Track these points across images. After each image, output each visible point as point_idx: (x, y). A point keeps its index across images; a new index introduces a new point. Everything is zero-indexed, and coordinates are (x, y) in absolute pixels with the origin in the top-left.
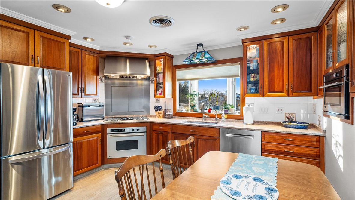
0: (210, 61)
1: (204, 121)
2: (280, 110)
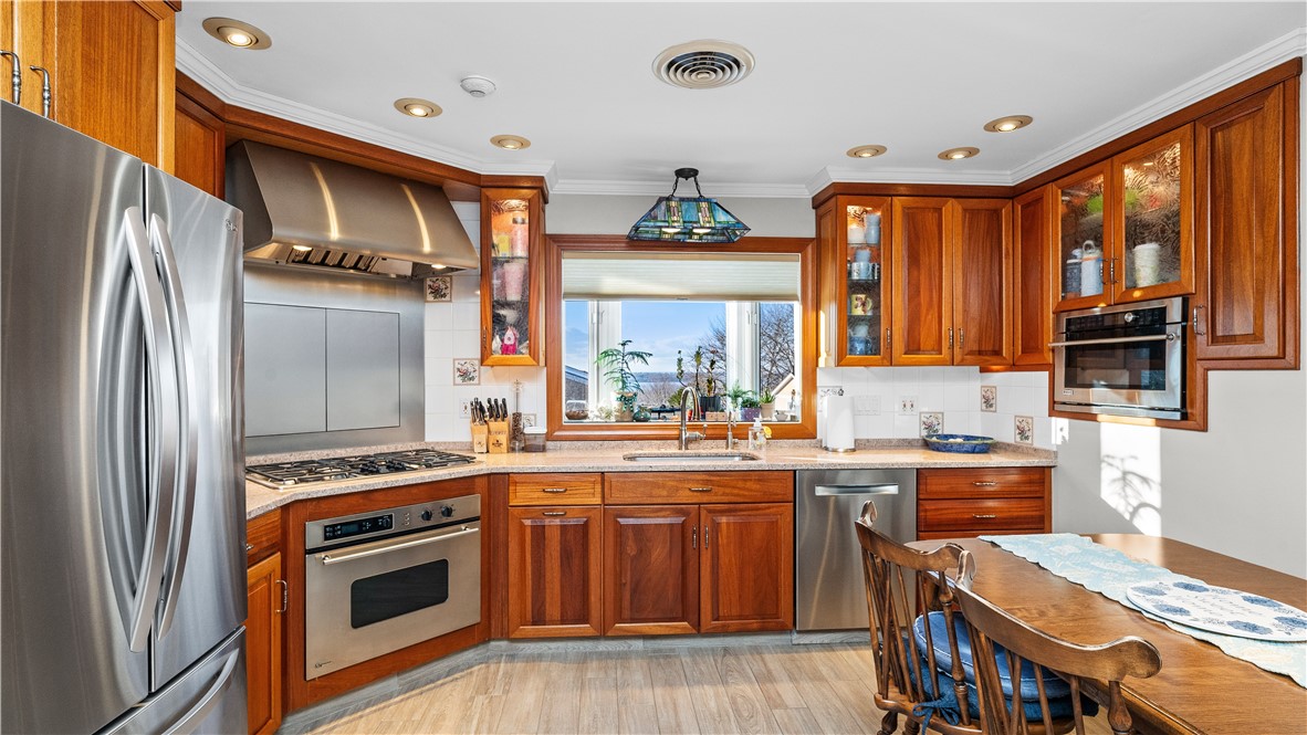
1: (683, 451)
2: (908, 406)
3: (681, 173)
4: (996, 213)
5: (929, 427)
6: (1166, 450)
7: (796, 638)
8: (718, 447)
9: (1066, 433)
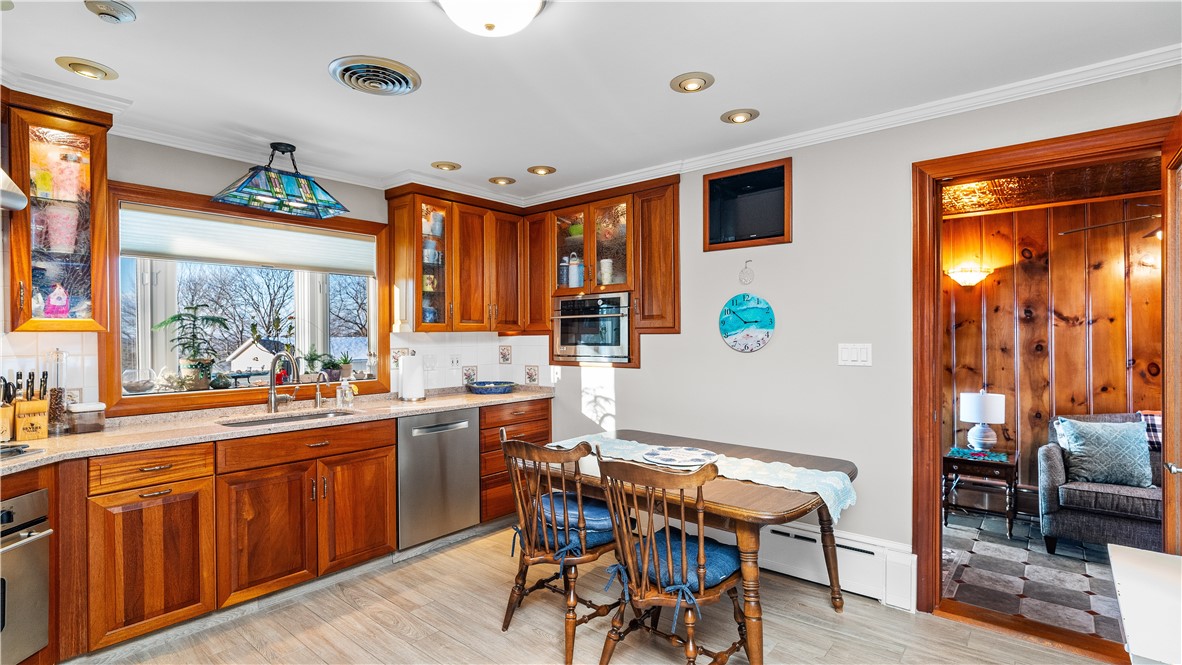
0: (299, 211)
1: (273, 414)
2: (455, 362)
3: (275, 146)
4: (514, 225)
5: (468, 377)
6: (619, 385)
7: (397, 557)
8: (308, 407)
9: (559, 376)
